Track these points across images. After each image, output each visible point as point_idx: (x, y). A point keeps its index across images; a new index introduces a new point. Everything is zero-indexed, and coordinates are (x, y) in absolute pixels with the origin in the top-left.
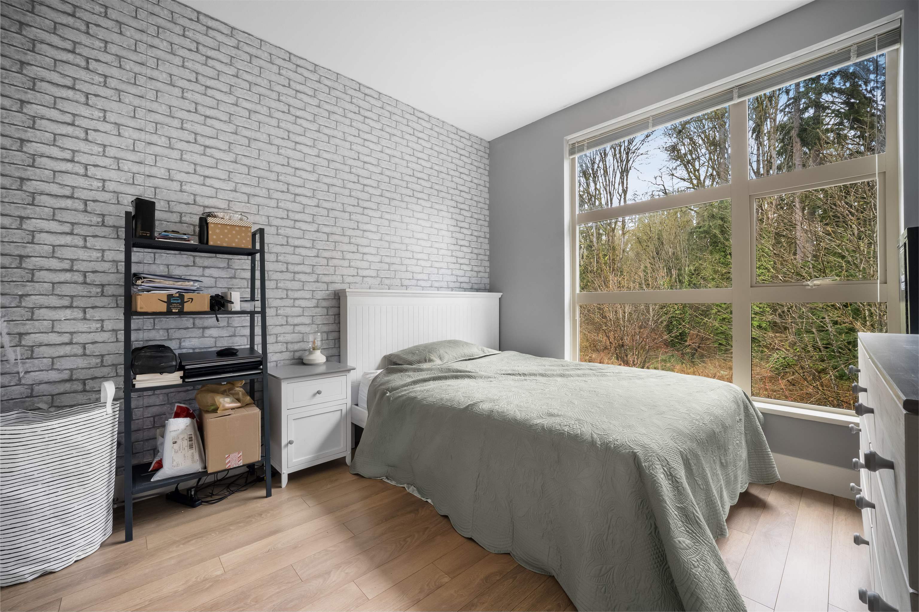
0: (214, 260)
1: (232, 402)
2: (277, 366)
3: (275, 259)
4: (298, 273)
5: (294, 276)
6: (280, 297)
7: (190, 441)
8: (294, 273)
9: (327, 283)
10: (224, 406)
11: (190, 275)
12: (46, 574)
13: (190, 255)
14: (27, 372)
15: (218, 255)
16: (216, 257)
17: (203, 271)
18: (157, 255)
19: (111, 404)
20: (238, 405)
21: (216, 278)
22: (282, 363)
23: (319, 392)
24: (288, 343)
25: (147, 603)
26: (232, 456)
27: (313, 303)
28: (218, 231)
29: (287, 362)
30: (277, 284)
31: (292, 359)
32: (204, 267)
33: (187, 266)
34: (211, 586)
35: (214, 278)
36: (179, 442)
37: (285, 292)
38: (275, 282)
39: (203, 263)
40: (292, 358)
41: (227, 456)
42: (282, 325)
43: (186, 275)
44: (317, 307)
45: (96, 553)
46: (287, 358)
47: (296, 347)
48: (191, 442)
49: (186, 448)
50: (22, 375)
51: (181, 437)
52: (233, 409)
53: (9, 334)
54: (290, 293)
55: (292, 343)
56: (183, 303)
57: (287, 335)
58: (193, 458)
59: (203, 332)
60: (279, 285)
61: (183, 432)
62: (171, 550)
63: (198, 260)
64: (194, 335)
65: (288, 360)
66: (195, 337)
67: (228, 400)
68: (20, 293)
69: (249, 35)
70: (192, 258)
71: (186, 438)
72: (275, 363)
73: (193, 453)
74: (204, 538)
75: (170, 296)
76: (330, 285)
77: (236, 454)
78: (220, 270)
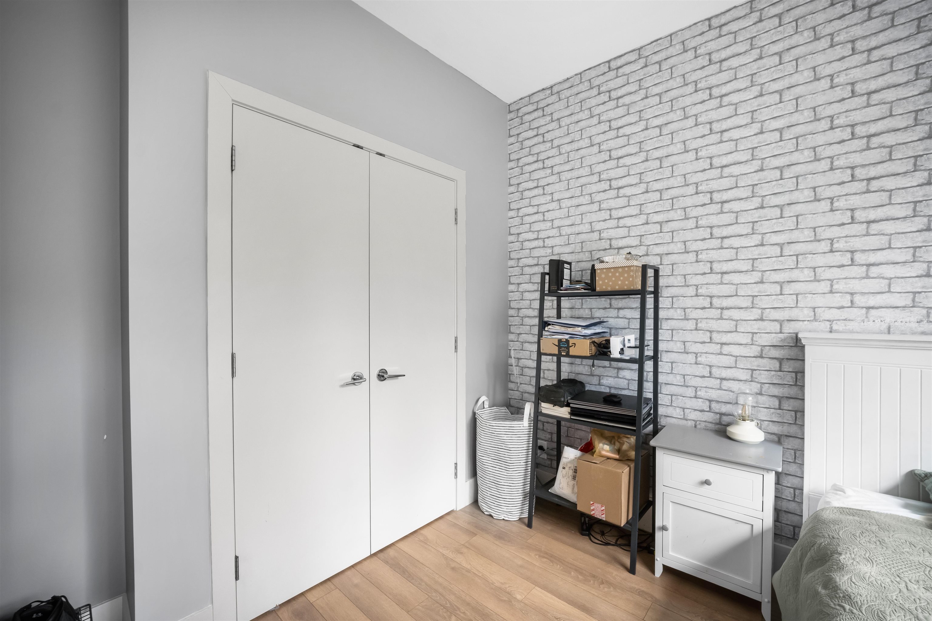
0: (627, 300)
1: (611, 451)
2: (695, 426)
3: (694, 293)
4: (727, 308)
5: (721, 313)
6: (701, 340)
7: (574, 472)
8: (722, 309)
9: (781, 323)
10: (600, 452)
11: (607, 317)
12: (491, 516)
13: (607, 298)
14: (521, 384)
15: (630, 296)
16: (629, 297)
17: (618, 312)
18: (584, 300)
19: (527, 420)
20: (617, 457)
21: (629, 319)
22: (703, 424)
23: (707, 482)
24: (712, 401)
25: (480, 575)
26: (596, 505)
27: (755, 350)
28: (603, 276)
29: (710, 425)
30: (697, 324)
31: (717, 424)
32: (619, 309)
33: (605, 308)
34: (504, 601)
35: (627, 319)
36: (567, 468)
37: (708, 334)
38: (695, 321)
39: (617, 305)
40: (718, 421)
41: (592, 503)
42: (704, 377)
43: (604, 317)
44: (761, 357)
45: (514, 522)
46: (710, 420)
47: (724, 409)
48: (575, 474)
49: (570, 477)
50: (519, 384)
51: (569, 465)
52: (608, 458)
53: (514, 358)
54: (714, 335)
55: (718, 402)
56: (568, 347)
57: (710, 391)
58: (573, 489)
59: (618, 372)
60: (699, 325)
61: (572, 461)
62: (530, 554)
63: (613, 302)
64: (610, 375)
65: (711, 423)
66: (611, 377)
67: (607, 447)
68: (518, 333)
69: (657, 40)
70: (608, 301)
71: (572, 468)
72: (693, 423)
73: (574, 484)
74: (551, 564)
75: (560, 341)
76: (786, 324)
77: (600, 506)
78: (633, 310)
